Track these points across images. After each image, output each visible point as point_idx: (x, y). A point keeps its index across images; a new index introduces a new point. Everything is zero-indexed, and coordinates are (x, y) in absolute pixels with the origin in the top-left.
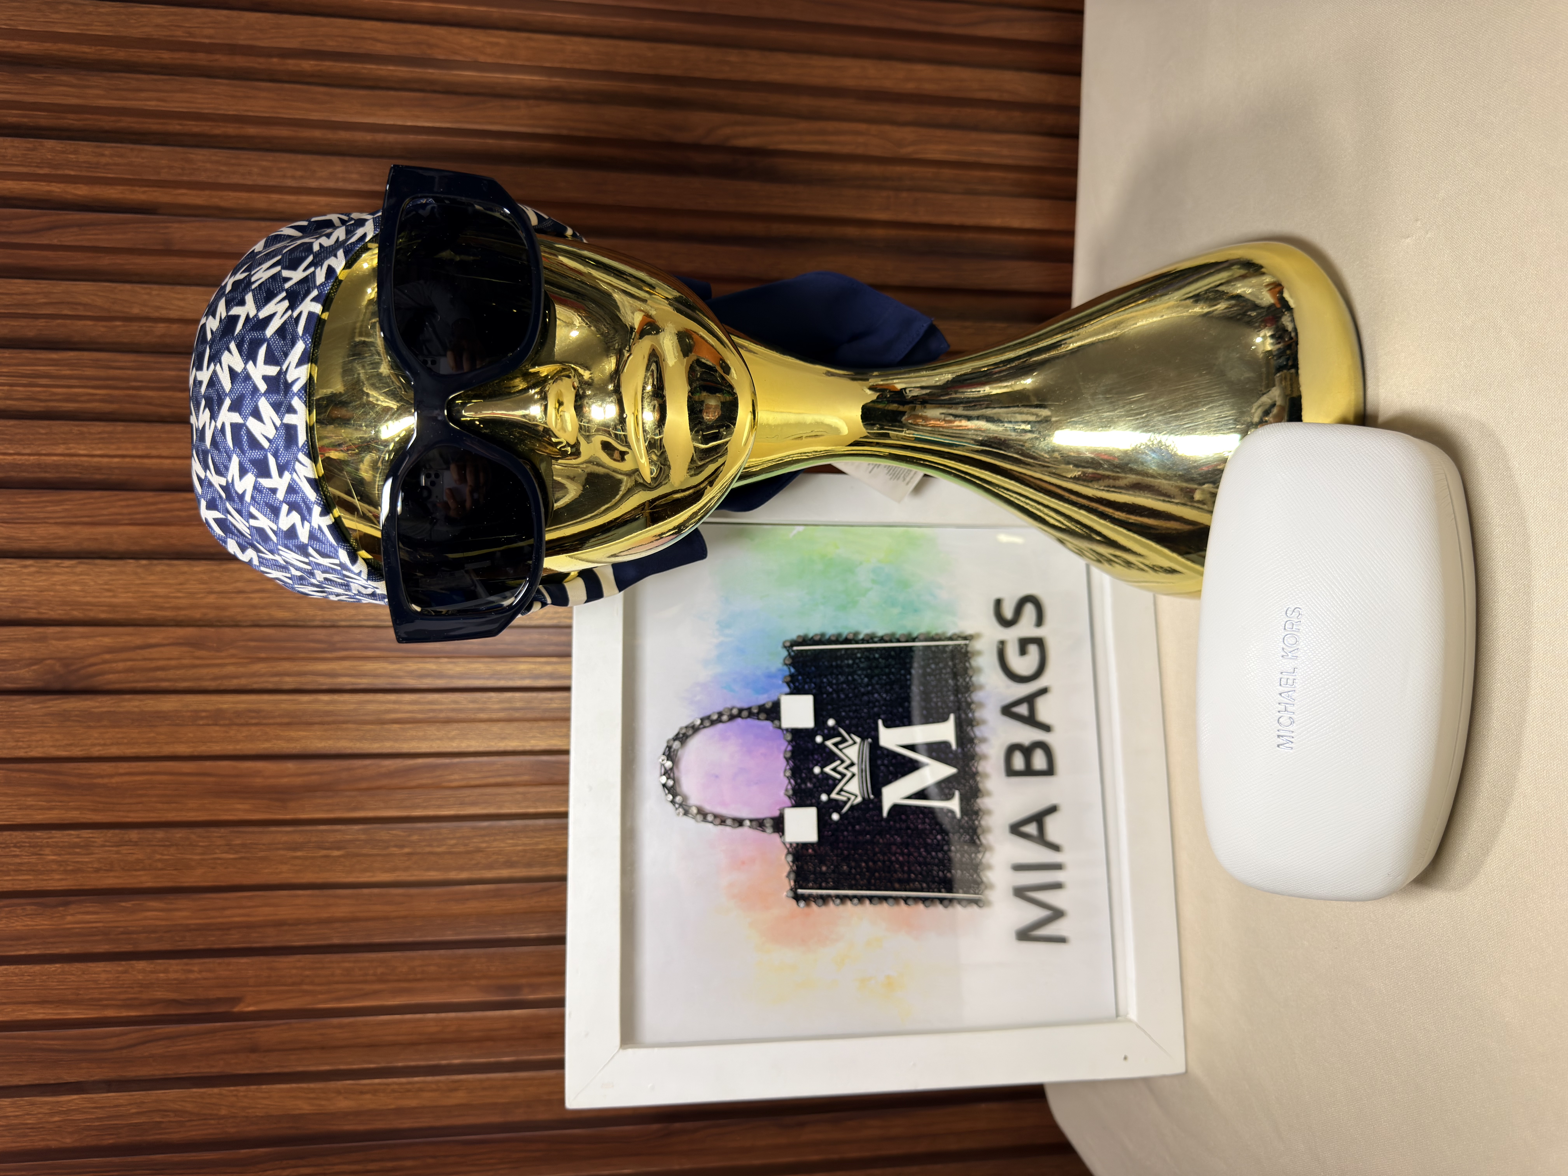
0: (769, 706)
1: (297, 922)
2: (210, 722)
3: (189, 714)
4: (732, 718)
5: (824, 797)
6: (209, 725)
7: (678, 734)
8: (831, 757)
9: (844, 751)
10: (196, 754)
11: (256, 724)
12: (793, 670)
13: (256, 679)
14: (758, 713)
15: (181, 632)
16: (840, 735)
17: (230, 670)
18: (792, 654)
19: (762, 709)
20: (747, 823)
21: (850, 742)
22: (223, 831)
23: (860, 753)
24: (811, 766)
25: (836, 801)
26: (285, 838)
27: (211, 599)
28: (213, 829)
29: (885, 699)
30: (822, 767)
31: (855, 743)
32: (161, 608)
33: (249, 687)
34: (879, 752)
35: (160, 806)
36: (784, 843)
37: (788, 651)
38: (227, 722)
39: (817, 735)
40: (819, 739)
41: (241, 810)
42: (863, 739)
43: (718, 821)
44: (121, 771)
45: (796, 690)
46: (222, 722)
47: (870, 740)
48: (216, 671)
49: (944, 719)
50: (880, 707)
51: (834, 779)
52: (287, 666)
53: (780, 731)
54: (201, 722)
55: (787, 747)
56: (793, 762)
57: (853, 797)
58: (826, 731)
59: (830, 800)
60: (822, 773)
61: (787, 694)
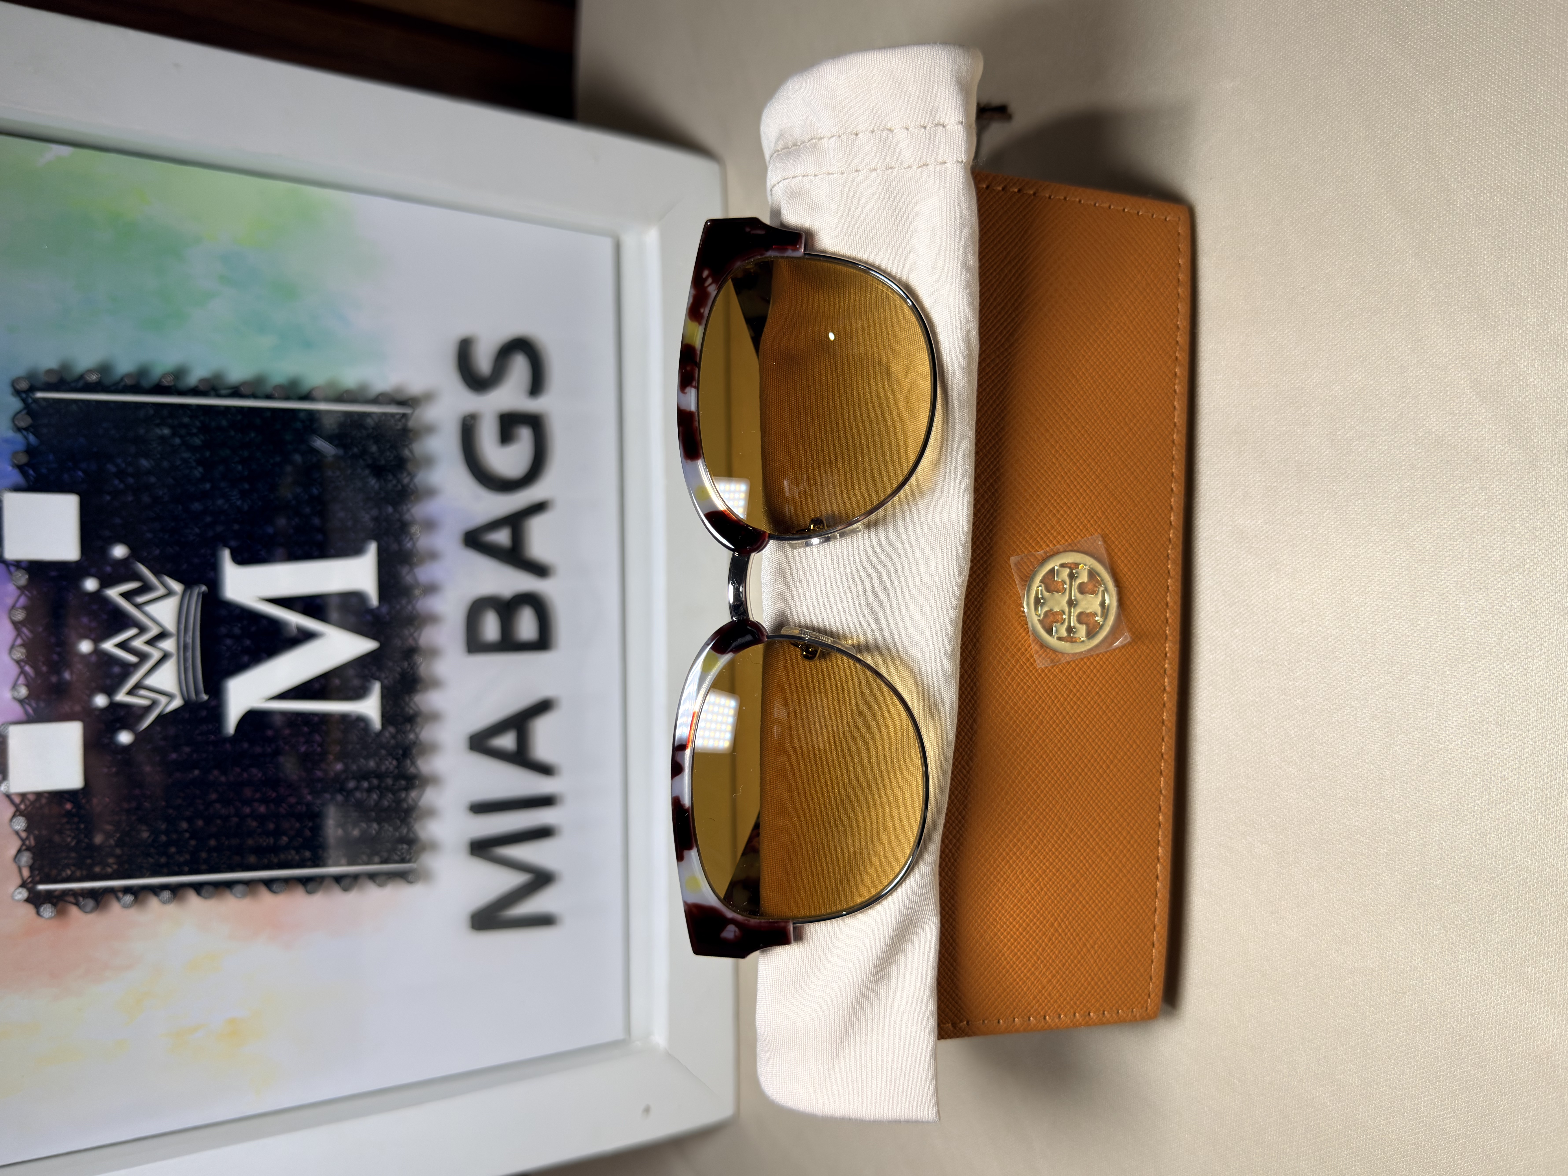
5: (100, 701)
8: (117, 621)
9: (148, 609)
12: (32, 440)
16: (138, 576)
18: (33, 406)
21: (161, 591)
23: (182, 613)
24: (73, 636)
25: (129, 708)
29: (238, 509)
30: (96, 641)
31: (170, 593)
34: (221, 612)
37: (22, 399)
39: (85, 575)
42: (188, 585)
45: (39, 481)
47: (203, 589)
49: (357, 550)
50: (228, 524)
51: (124, 664)
56: (31, 631)
57: (163, 700)
58: (108, 569)
59: (114, 706)
60: (98, 652)
61: (17, 489)
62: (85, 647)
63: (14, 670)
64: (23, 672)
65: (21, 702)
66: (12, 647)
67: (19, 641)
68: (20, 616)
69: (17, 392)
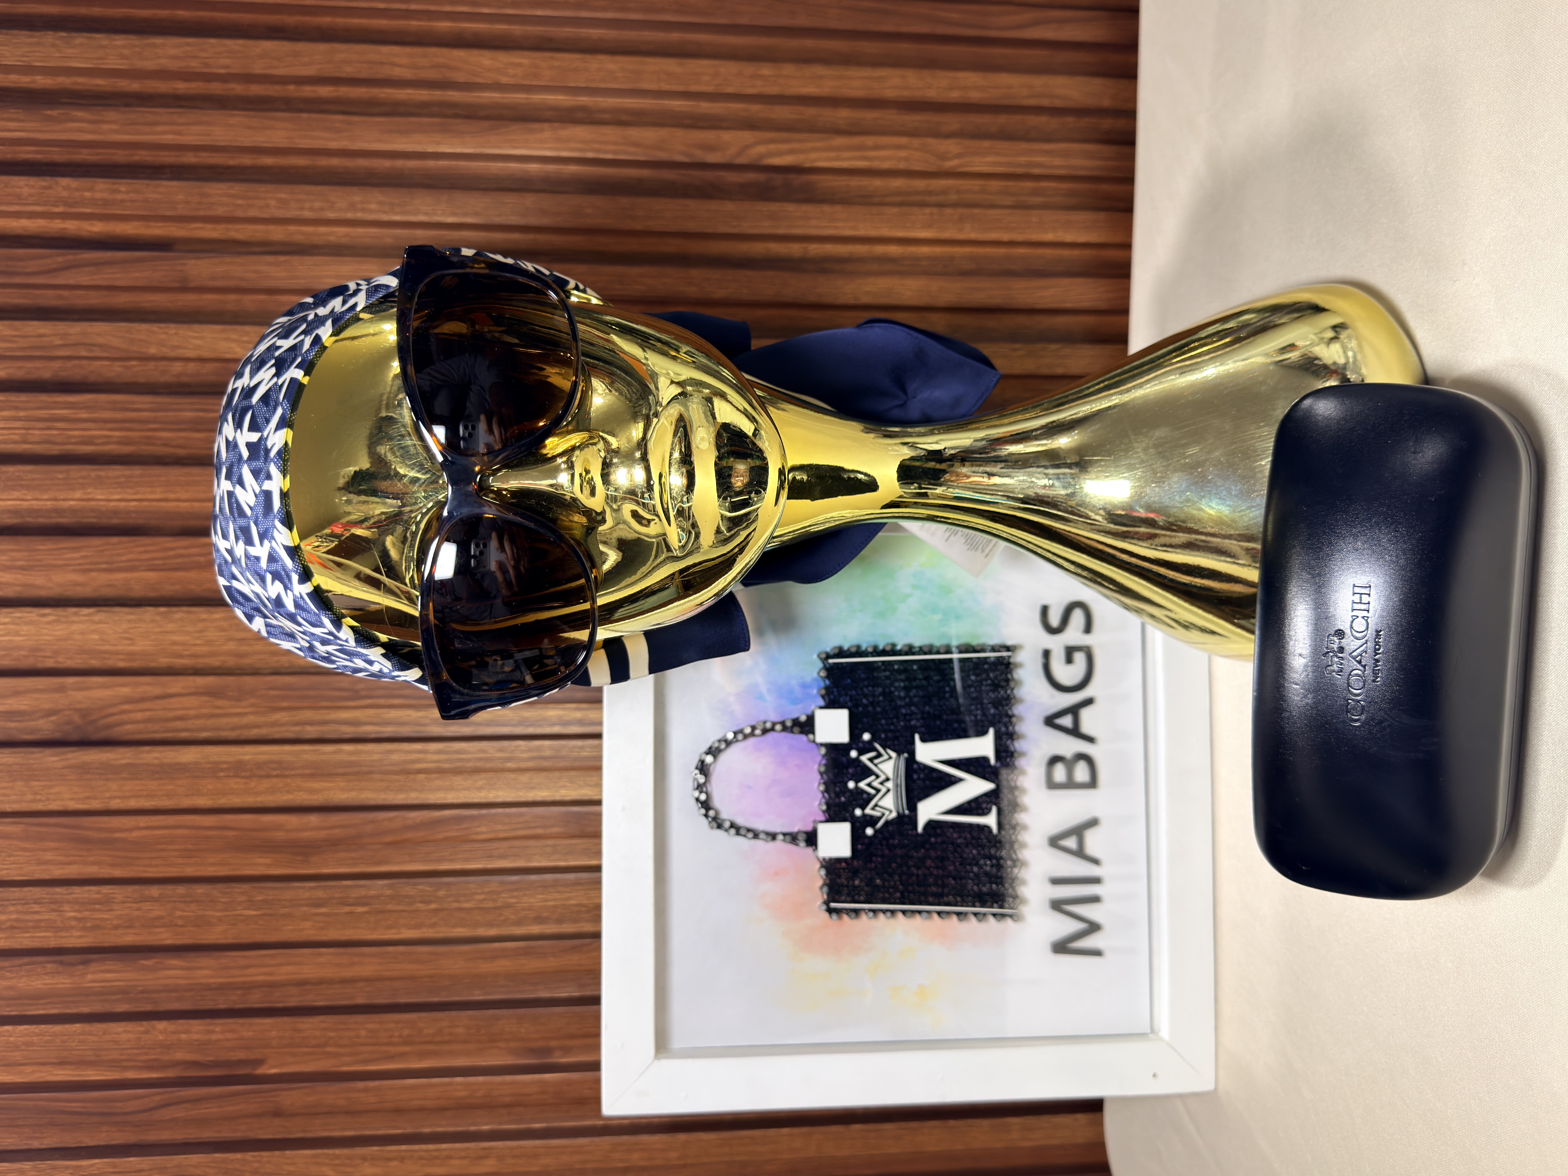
0: (803, 718)
1: (320, 982)
2: (231, 774)
3: (209, 766)
4: (765, 731)
5: (858, 812)
6: (229, 776)
7: (710, 748)
8: (866, 772)
9: (880, 766)
10: (216, 806)
11: (277, 776)
12: (827, 682)
13: (276, 729)
14: (792, 727)
15: (201, 681)
16: (875, 750)
17: (251, 719)
18: (828, 666)
19: (796, 722)
20: (781, 837)
21: (886, 757)
22: (245, 887)
23: (896, 768)
24: (846, 779)
25: (871, 817)
26: (307, 895)
27: (231, 646)
28: (233, 885)
29: (923, 712)
30: (857, 782)
31: (890, 758)
32: (181, 656)
33: (270, 737)
34: (915, 766)
35: (180, 861)
36: (819, 859)
37: (823, 663)
38: (248, 774)
39: (852, 749)
40: (854, 754)
41: (261, 865)
42: (899, 753)
43: (750, 835)
44: (142, 825)
45: (832, 703)
46: (243, 774)
47: (906, 755)
48: (236, 720)
49: (982, 733)
50: (918, 720)
51: (869, 794)
52: (308, 715)
53: (814, 745)
54: (222, 774)
55: (821, 761)
56: (827, 776)
57: (887, 813)
58: (861, 745)
59: (864, 815)
60: (857, 788)
61: (821, 708)
62: (851, 785)
63: (820, 796)
64: (824, 797)
65: (824, 812)
66: (819, 784)
67: (822, 781)
68: (823, 769)
69: (821, 659)
